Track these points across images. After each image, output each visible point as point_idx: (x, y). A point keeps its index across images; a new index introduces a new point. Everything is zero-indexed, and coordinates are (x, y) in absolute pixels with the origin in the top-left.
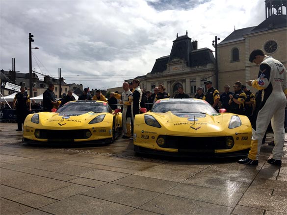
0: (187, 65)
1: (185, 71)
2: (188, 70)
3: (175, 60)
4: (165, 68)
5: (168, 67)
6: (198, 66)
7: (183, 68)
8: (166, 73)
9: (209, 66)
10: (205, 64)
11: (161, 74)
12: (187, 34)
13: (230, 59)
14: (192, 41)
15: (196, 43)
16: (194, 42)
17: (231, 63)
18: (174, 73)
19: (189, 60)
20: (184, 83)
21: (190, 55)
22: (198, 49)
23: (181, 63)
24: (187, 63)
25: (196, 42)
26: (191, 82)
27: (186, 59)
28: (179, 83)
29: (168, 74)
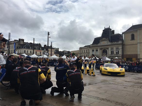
0: (110, 42)
1: (108, 44)
2: (110, 43)
3: (104, 39)
4: (99, 42)
5: (100, 42)
6: (115, 42)
7: (107, 42)
8: (99, 45)
9: (120, 42)
10: (118, 41)
11: (97, 45)
12: (109, 27)
13: (130, 39)
14: (112, 30)
16: (113, 31)
17: (130, 41)
18: (103, 45)
20: (108, 50)
21: (111, 37)
22: (115, 34)
23: (107, 40)
24: (109, 40)
25: (114, 31)
26: (111, 49)
27: (109, 39)
28: (105, 50)
29: (100, 45)
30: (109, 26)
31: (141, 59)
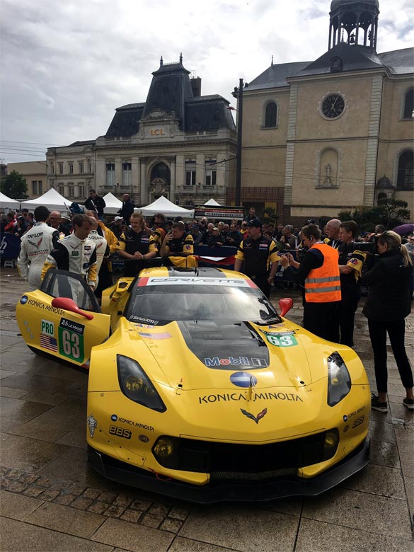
0: (181, 129)
1: (174, 140)
2: (180, 137)
3: (156, 114)
4: (135, 129)
5: (141, 129)
6: (201, 131)
7: (171, 131)
8: (136, 139)
9: (222, 134)
10: (214, 129)
11: (127, 142)
12: (181, 60)
13: (260, 124)
14: (191, 76)
15: (197, 82)
16: (193, 80)
17: (260, 132)
18: (154, 141)
19: (183, 117)
20: (172, 164)
21: (187, 108)
22: (202, 95)
23: (168, 122)
24: (180, 122)
25: (199, 80)
26: (186, 162)
27: (178, 116)
28: (162, 164)
29: (141, 142)
30: (181, 57)
31: (294, 206)
